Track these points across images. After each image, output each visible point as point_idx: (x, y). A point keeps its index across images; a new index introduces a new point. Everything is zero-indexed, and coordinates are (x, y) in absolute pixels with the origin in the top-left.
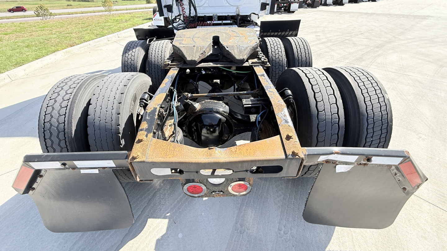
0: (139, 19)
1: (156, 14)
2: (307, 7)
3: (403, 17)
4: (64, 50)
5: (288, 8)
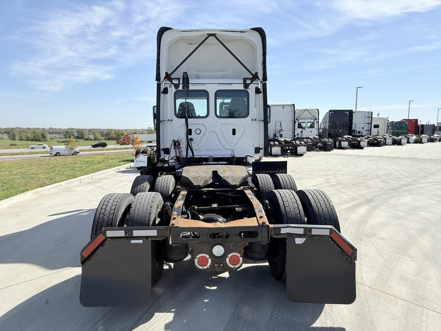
0: (114, 160)
1: (139, 156)
2: (320, 150)
3: (430, 161)
4: (34, 191)
5: (295, 151)
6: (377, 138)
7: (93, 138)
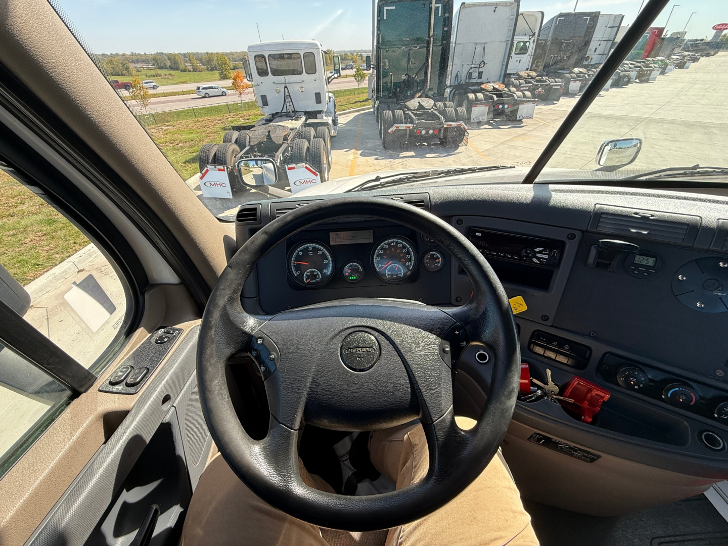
6: (620, 71)
7: (190, 68)
